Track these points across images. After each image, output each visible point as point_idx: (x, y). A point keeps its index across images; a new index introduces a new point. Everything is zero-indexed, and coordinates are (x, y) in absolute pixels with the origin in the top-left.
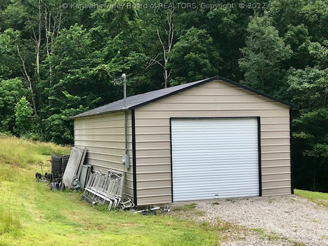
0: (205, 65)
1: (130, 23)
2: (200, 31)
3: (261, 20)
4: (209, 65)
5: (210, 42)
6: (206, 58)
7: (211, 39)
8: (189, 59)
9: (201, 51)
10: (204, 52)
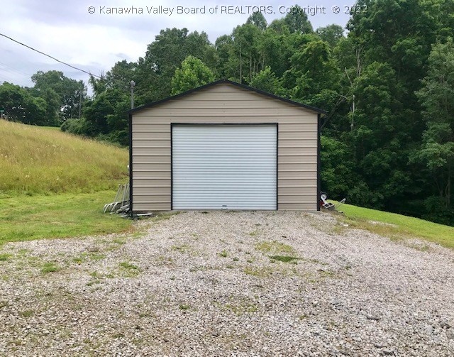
0: (384, 96)
1: (324, 63)
2: (381, 65)
3: (443, 47)
4: (389, 97)
5: (391, 74)
6: (386, 90)
7: (392, 72)
8: (368, 91)
9: (381, 83)
10: (385, 84)
